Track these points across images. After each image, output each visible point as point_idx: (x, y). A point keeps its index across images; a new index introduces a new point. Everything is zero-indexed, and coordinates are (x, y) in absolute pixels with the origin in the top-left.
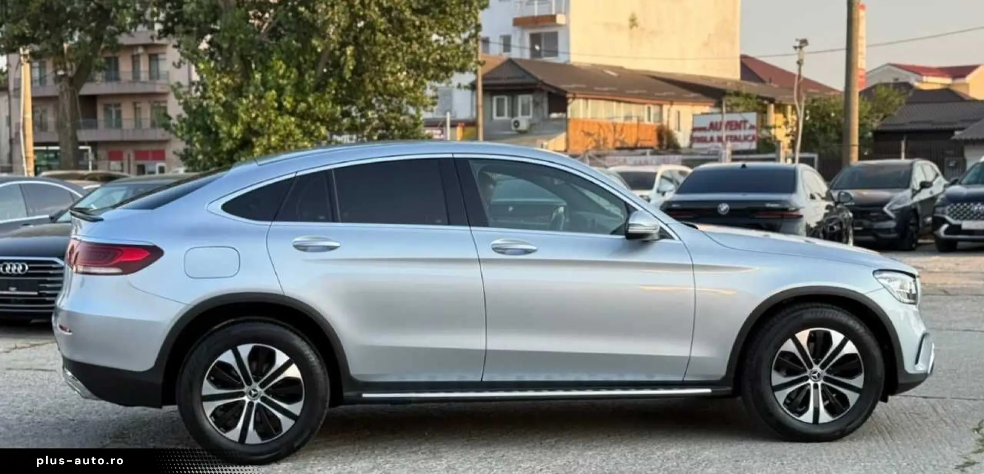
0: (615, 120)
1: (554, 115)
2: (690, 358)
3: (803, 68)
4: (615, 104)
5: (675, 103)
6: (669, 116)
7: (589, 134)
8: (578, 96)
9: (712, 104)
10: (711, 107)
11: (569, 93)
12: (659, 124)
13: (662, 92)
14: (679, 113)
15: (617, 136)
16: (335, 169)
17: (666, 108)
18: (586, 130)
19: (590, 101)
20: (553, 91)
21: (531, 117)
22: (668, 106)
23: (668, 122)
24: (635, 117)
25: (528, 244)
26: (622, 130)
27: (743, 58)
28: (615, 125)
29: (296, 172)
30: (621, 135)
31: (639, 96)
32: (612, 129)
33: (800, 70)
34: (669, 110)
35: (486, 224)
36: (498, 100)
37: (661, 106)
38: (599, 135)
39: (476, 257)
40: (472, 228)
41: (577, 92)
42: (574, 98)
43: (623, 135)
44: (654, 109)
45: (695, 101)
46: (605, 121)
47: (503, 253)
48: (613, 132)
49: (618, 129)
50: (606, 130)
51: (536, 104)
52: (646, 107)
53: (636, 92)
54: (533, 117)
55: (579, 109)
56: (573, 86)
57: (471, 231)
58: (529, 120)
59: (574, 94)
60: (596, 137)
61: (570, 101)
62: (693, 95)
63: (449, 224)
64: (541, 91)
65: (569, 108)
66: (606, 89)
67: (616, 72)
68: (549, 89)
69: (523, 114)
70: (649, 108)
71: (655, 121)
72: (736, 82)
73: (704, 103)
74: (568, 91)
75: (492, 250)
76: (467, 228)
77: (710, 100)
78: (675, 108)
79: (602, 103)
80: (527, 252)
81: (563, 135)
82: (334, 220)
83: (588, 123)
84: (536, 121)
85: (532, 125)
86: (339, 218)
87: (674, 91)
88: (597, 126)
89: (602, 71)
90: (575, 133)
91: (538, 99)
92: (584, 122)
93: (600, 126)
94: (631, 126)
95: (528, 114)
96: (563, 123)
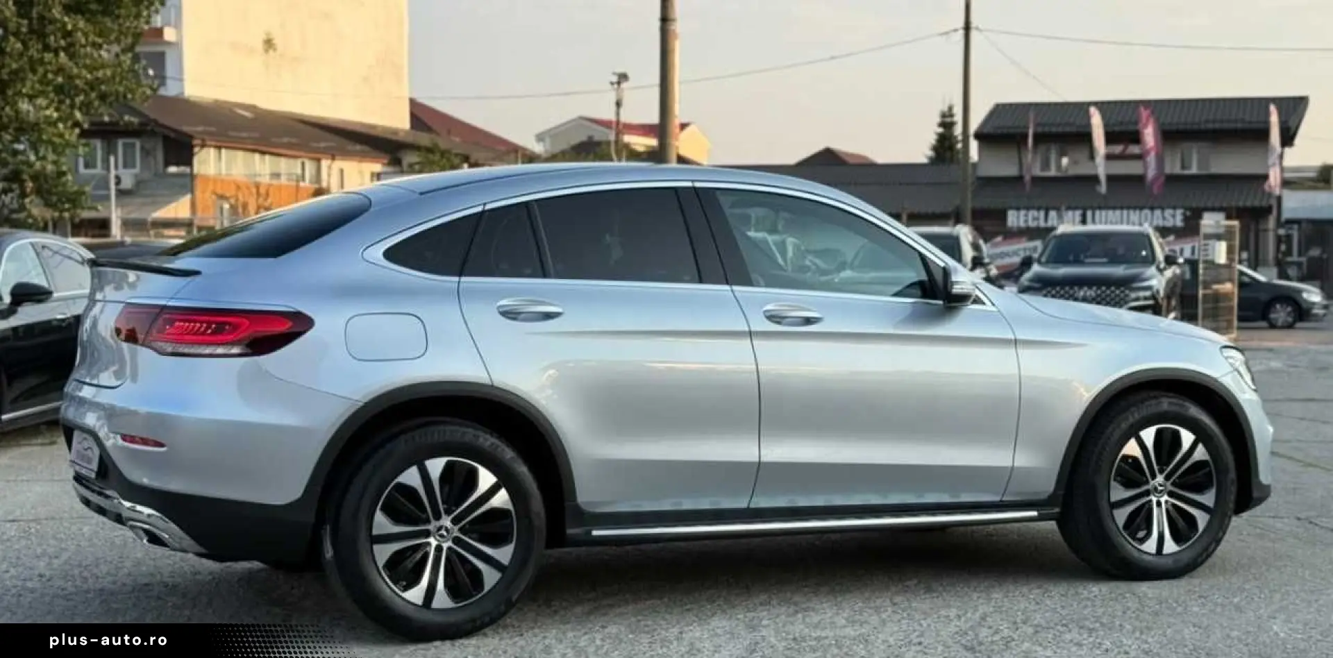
0: (258, 179)
1: (173, 169)
2: (1013, 468)
3: (622, 111)
4: (257, 156)
5: (337, 157)
6: (329, 175)
7: (222, 197)
8: (208, 143)
9: (386, 161)
10: (384, 164)
11: (196, 139)
12: (316, 186)
13: (318, 142)
14: (342, 171)
15: (261, 200)
16: (537, 201)
17: (325, 163)
18: (219, 192)
19: (223, 151)
20: (172, 135)
21: (137, 170)
22: (329, 162)
23: (329, 183)
24: (285, 174)
25: (809, 310)
26: (267, 194)
27: (413, 103)
28: (258, 186)
29: (485, 204)
30: (266, 199)
31: (290, 146)
32: (254, 190)
33: (618, 114)
34: (330, 167)
35: (748, 282)
36: (125, 145)
37: (319, 160)
38: (237, 200)
39: (747, 329)
40: (736, 288)
41: (206, 137)
42: (203, 146)
43: (269, 201)
44: (310, 167)
45: (362, 156)
46: (245, 179)
47: (779, 323)
48: (255, 196)
49: (262, 191)
50: (246, 192)
51: (146, 153)
52: (299, 162)
53: (285, 140)
54: (142, 168)
55: (208, 162)
56: (200, 129)
57: (732, 291)
58: (136, 176)
59: (203, 140)
60: (233, 201)
61: (196, 150)
62: (358, 147)
63: (701, 281)
64: (153, 134)
65: (196, 160)
66: (244, 135)
67: (252, 112)
68: (166, 132)
69: (125, 166)
70: (303, 164)
71: (311, 182)
72: (406, 132)
73: (374, 159)
74: (195, 135)
75: (765, 320)
76: (727, 287)
77: (382, 155)
78: (339, 164)
79: (240, 154)
80: (808, 321)
81: (188, 197)
82: (545, 275)
83: (222, 181)
84: (147, 175)
85: (139, 183)
86: (552, 271)
87: (333, 142)
88: (233, 187)
89: (231, 111)
90: (204, 195)
91: (148, 146)
92: (216, 180)
93: (238, 187)
94: (280, 188)
95: (134, 166)
96: (188, 180)
